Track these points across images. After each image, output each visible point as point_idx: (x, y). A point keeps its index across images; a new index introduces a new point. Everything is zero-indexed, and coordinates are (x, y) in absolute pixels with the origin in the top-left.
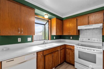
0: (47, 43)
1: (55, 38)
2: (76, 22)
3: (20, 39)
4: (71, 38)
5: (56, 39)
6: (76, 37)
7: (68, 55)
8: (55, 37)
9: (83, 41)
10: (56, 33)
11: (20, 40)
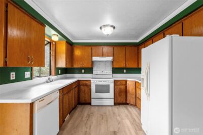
0: (52, 81)
1: (60, 73)
2: (90, 51)
3: (14, 73)
4: (83, 71)
5: (62, 73)
6: (89, 70)
7: (83, 94)
8: (60, 71)
9: (98, 74)
10: (66, 64)
11: (14, 76)
